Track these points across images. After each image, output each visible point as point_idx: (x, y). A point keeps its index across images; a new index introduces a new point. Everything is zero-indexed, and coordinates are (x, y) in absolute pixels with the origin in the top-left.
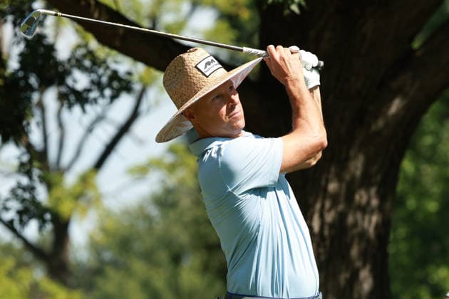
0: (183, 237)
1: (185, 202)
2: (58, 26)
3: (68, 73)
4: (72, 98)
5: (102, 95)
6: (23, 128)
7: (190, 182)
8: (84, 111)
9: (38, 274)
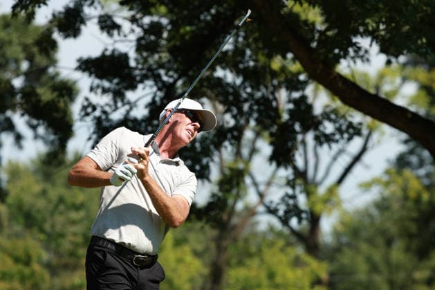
0: (393, 229)
1: (396, 206)
2: (316, 92)
3: (320, 123)
4: (323, 139)
5: (342, 138)
6: (290, 157)
7: (399, 193)
8: (330, 147)
9: (299, 250)
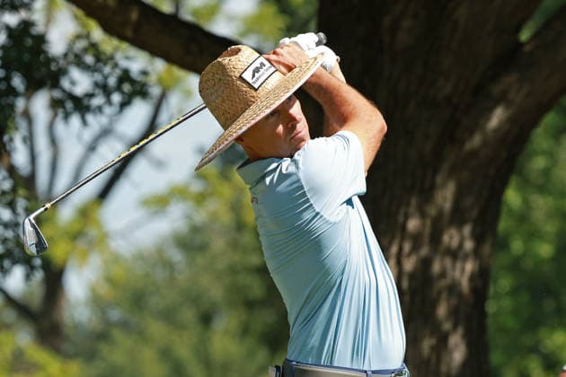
0: (216, 292)
1: (219, 244)
2: (50, 9)
3: (63, 72)
4: (69, 105)
5: (109, 102)
6: (4, 145)
7: (226, 218)
8: (85, 123)
9: (24, 338)
